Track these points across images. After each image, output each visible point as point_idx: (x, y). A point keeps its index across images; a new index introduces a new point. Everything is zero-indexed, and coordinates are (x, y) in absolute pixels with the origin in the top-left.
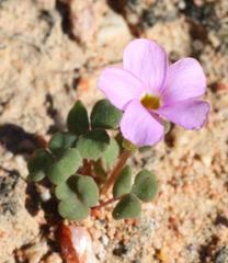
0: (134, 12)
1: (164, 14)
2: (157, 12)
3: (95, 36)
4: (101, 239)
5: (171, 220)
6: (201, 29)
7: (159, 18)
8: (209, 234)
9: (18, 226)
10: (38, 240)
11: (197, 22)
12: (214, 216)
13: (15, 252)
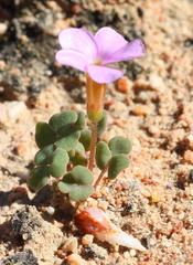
0: (22, 92)
1: (42, 83)
2: (37, 84)
3: (8, 117)
4: (109, 208)
5: (142, 181)
6: (72, 79)
7: (41, 86)
8: (174, 175)
9: (48, 235)
10: (66, 238)
11: (67, 76)
12: (168, 166)
13: (56, 254)
